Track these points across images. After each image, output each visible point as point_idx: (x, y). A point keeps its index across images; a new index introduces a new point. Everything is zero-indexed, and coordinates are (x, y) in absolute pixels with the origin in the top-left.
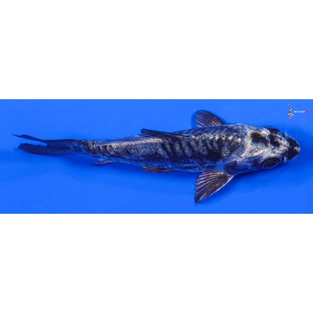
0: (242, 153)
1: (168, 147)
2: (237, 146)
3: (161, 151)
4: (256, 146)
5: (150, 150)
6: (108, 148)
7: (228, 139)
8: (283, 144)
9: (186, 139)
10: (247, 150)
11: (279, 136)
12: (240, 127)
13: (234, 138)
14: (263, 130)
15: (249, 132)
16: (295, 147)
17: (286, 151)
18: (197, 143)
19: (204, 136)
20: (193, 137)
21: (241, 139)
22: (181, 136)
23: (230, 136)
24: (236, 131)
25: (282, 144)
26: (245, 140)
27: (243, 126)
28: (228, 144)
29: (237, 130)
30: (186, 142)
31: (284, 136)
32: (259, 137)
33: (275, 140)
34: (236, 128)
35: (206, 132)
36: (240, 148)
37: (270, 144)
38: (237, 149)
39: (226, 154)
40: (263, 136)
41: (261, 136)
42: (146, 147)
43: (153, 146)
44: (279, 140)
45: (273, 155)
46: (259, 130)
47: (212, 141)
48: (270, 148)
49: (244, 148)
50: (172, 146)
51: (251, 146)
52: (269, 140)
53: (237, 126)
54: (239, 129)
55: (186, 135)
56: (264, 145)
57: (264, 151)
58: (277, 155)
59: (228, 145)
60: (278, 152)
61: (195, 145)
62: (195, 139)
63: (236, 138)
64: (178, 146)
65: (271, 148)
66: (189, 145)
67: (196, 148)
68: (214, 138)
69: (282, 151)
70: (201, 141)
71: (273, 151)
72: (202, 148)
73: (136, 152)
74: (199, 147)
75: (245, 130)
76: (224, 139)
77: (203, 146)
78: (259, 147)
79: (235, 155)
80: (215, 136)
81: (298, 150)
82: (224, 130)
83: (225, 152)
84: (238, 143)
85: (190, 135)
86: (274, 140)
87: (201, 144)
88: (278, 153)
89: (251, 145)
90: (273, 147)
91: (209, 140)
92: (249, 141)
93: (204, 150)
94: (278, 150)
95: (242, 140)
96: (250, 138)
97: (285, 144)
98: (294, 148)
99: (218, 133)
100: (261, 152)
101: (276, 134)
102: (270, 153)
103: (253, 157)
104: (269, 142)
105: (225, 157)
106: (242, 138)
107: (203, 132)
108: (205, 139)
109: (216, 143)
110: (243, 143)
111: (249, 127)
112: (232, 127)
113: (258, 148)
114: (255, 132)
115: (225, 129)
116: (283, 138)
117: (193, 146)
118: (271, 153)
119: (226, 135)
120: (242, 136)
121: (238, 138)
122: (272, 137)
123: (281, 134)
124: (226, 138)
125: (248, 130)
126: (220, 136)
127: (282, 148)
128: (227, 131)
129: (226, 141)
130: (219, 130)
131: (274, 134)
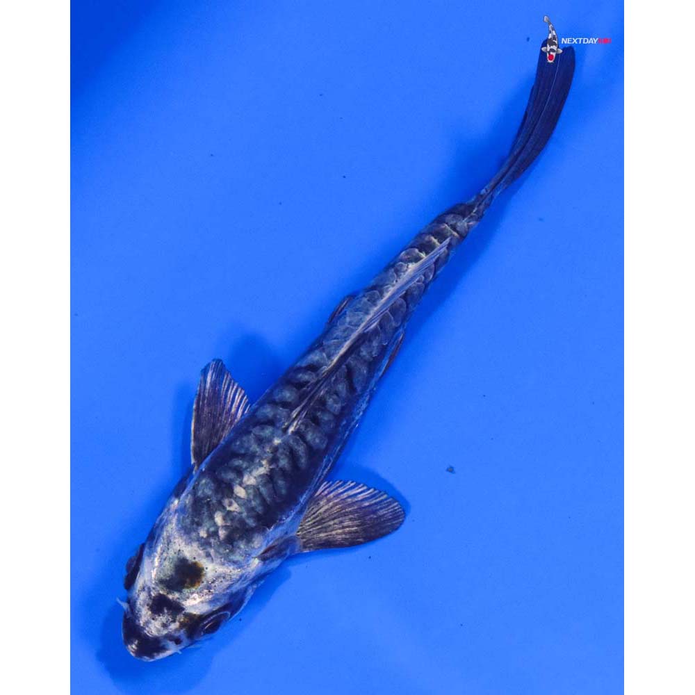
0: (178, 520)
1: (305, 377)
2: (196, 520)
3: (315, 357)
4: (170, 558)
5: (335, 336)
6: (417, 250)
7: (220, 510)
8: (153, 621)
9: (284, 423)
10: (176, 534)
11: (174, 626)
12: (236, 558)
13: (215, 524)
14: (202, 602)
15: (212, 569)
16: (137, 646)
17: (137, 618)
18: (261, 441)
19: (262, 466)
20: (277, 441)
21: (202, 538)
22: (294, 416)
23: (224, 519)
24: (230, 541)
25: (153, 619)
26: (195, 545)
27: (236, 566)
28: (211, 503)
29: (233, 546)
30: (280, 420)
31: (169, 637)
32: (188, 580)
33: (166, 611)
34: (239, 548)
35: (270, 478)
36: (188, 521)
37: (161, 592)
38: (193, 515)
39: (202, 485)
40: (186, 591)
41: (188, 588)
42: (344, 331)
43: (333, 348)
44: (163, 619)
45: (140, 582)
46: (206, 594)
47: (240, 472)
48: (153, 586)
49: (183, 531)
50: (300, 385)
51: (177, 547)
52: (170, 597)
53: (248, 555)
54: (232, 551)
55: (291, 429)
56: (164, 578)
57: (154, 569)
58: (137, 591)
59: (208, 502)
60: (142, 599)
61: (262, 434)
62: (270, 441)
63: (212, 529)
64: (289, 397)
65: (154, 588)
66: (271, 422)
67: (257, 433)
68: (241, 484)
69: (140, 611)
70: (257, 452)
71: (146, 589)
72: (246, 445)
73: (359, 306)
74: (252, 441)
75: (223, 564)
76: (226, 502)
77: (248, 449)
78: (166, 563)
79: (187, 502)
80: (245, 488)
81: (129, 646)
82: (248, 517)
83: (206, 488)
84: (199, 524)
85: (284, 437)
86: (168, 609)
87: (255, 447)
88: (138, 595)
89: (179, 550)
90: (153, 594)
91: (247, 468)
92: (189, 552)
93: (241, 446)
94: (144, 601)
95: (199, 539)
96: (195, 558)
97: (150, 625)
98: (136, 642)
99: (249, 501)
100: (156, 563)
101: (182, 625)
102: (146, 579)
103: (159, 536)
104: (168, 593)
105: (201, 480)
106: (203, 540)
107: (272, 470)
109: (230, 479)
110: (194, 535)
111: (228, 578)
112: (249, 541)
113: (165, 559)
114: (203, 579)
115: (251, 522)
116: (165, 632)
117: (263, 429)
118: (145, 582)
119: (229, 512)
120: (209, 544)
121: (208, 531)
122: (176, 608)
123: (177, 634)
124: (224, 508)
125: (217, 567)
126: (237, 499)
127: (145, 614)
128: (242, 522)
129: (220, 503)
130: (260, 509)
131: (182, 620)
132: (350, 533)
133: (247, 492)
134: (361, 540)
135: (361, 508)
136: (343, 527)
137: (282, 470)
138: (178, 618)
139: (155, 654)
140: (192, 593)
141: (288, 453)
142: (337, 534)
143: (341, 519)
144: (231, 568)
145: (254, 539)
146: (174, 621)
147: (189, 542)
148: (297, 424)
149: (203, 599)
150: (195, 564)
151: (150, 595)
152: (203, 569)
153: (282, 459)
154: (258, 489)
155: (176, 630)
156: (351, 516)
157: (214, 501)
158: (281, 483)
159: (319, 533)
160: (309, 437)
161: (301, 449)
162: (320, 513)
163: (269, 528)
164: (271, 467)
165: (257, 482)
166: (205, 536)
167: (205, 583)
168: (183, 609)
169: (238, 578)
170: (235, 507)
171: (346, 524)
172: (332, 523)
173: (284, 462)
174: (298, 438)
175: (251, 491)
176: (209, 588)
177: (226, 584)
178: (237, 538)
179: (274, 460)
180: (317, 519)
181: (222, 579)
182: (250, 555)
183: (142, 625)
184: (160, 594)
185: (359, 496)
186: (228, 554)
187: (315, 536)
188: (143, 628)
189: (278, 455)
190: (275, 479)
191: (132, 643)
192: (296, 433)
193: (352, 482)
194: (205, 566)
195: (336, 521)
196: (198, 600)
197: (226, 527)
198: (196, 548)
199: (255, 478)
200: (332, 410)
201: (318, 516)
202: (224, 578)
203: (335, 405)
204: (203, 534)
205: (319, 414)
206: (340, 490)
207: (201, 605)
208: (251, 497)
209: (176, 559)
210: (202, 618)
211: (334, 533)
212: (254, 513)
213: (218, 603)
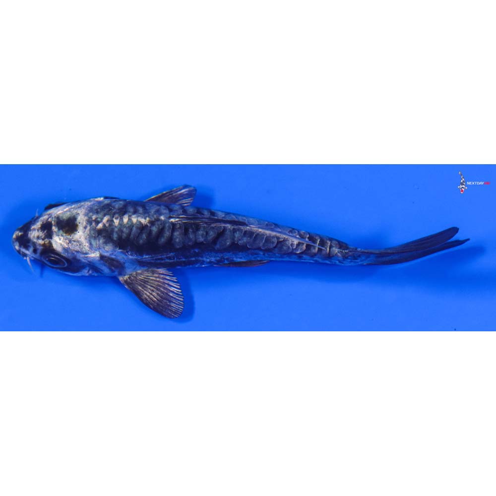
0: (94, 204)
1: (206, 213)
2: (99, 210)
4: (72, 212)
7: (111, 216)
8: (37, 231)
9: (174, 215)
10: (86, 207)
12: (93, 243)
13: (102, 219)
14: (61, 245)
15: (81, 235)
16: (21, 235)
17: (34, 224)
18: (157, 211)
19: (145, 219)
20: (162, 218)
21: (92, 218)
22: (181, 216)
23: (108, 221)
24: (99, 233)
25: (38, 230)
26: (86, 218)
28: (111, 210)
29: (98, 236)
30: (174, 212)
31: (34, 244)
32: (67, 229)
33: (45, 232)
34: (99, 241)
35: (142, 228)
36: (96, 207)
37: (53, 222)
38: (100, 207)
40: (61, 232)
41: (63, 231)
44: (41, 234)
46: (66, 243)
47: (135, 212)
48: (53, 216)
49: (89, 209)
50: (200, 213)
51: (79, 212)
53: (98, 248)
54: (95, 238)
56: (60, 218)
57: (62, 211)
58: (46, 213)
60: (45, 217)
61: (162, 210)
62: (161, 214)
63: (99, 219)
64: (190, 211)
65: (52, 218)
66: (171, 210)
68: (130, 216)
69: (38, 222)
70: (151, 212)
71: (50, 216)
72: (152, 207)
74: (155, 209)
75: (86, 239)
76: (117, 216)
77: (150, 209)
79: (105, 202)
80: (129, 219)
81: (18, 232)
82: (117, 232)
84: (97, 213)
85: (167, 220)
86: (47, 232)
87: (153, 211)
88: (44, 215)
89: (78, 214)
90: (50, 220)
91: (140, 213)
92: (81, 218)
94: (44, 219)
95: (90, 218)
96: (79, 223)
97: (34, 232)
99: (124, 226)
100: (65, 210)
101: (44, 245)
102: (55, 212)
104: (54, 225)
106: (91, 220)
107: (146, 226)
108: (145, 214)
109: (129, 211)
110: (91, 214)
111: (81, 247)
112: (106, 243)
113: (70, 211)
114: (72, 235)
115: (115, 236)
116: (35, 240)
117: (165, 209)
118: (53, 212)
119: (113, 221)
120: (91, 224)
121: (96, 218)
122: (49, 235)
123: (38, 247)
124: (113, 217)
125: (83, 237)
126: (122, 219)
127: (38, 224)
128: (112, 231)
129: (114, 214)
130: (124, 235)
131: (46, 243)
132: (151, 299)
133: (128, 221)
134: (152, 306)
135: (167, 294)
136: (151, 294)
137: (151, 231)
138: (46, 240)
139: (22, 247)
140: (62, 236)
141: (160, 228)
142: (146, 294)
143: (154, 289)
144: (87, 244)
145: (108, 245)
146: (43, 240)
147: (86, 215)
148: (178, 221)
149: (63, 243)
150: (77, 226)
151: (48, 219)
152: (77, 231)
153: (156, 227)
154: (133, 226)
155: (40, 244)
156: (159, 293)
157: (114, 211)
158: (144, 236)
159: (140, 286)
160: (176, 234)
161: (167, 234)
162: (149, 279)
163: (120, 249)
164: (148, 224)
165: (136, 223)
166: (94, 219)
167: (71, 237)
168: (51, 238)
169: (85, 252)
170: (116, 222)
171: (154, 293)
172: (149, 287)
173: (155, 229)
174: (171, 227)
175: (130, 223)
176: (70, 241)
177: (77, 248)
178: (102, 235)
179: (152, 223)
180: (146, 280)
181: (78, 245)
182: (100, 248)
183: (32, 228)
184: (51, 222)
185: (172, 288)
186: (92, 237)
187: (137, 285)
188: (31, 231)
189: (156, 223)
190: (143, 231)
191: (21, 232)
192: (173, 224)
193: (176, 279)
194: (79, 231)
195: (152, 288)
196: (61, 242)
197: (104, 225)
198: (85, 220)
199: (137, 220)
200: (197, 237)
201: (147, 279)
202: (80, 245)
203: (201, 237)
204: (94, 217)
205: (191, 230)
206: (168, 278)
207: (60, 245)
208: (127, 226)
209: (73, 216)
210: (53, 251)
211: (145, 292)
212: (120, 234)
213: (66, 254)
